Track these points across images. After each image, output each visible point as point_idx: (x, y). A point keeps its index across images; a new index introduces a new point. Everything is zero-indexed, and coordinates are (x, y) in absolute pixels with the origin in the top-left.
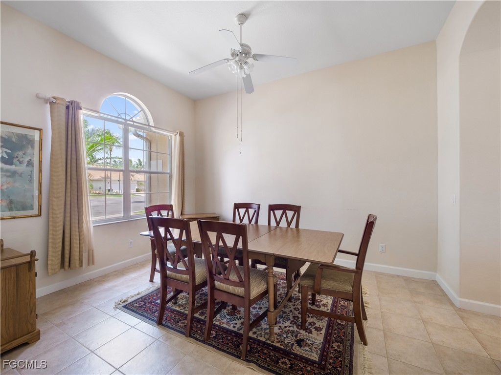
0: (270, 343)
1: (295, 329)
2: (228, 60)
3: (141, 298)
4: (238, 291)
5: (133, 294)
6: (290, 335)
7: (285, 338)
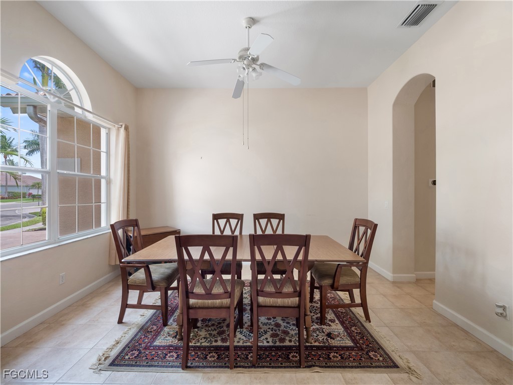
0: (310, 344)
1: (317, 326)
2: (235, 60)
3: (127, 346)
4: (288, 302)
5: (109, 345)
6: (318, 332)
7: (317, 336)
